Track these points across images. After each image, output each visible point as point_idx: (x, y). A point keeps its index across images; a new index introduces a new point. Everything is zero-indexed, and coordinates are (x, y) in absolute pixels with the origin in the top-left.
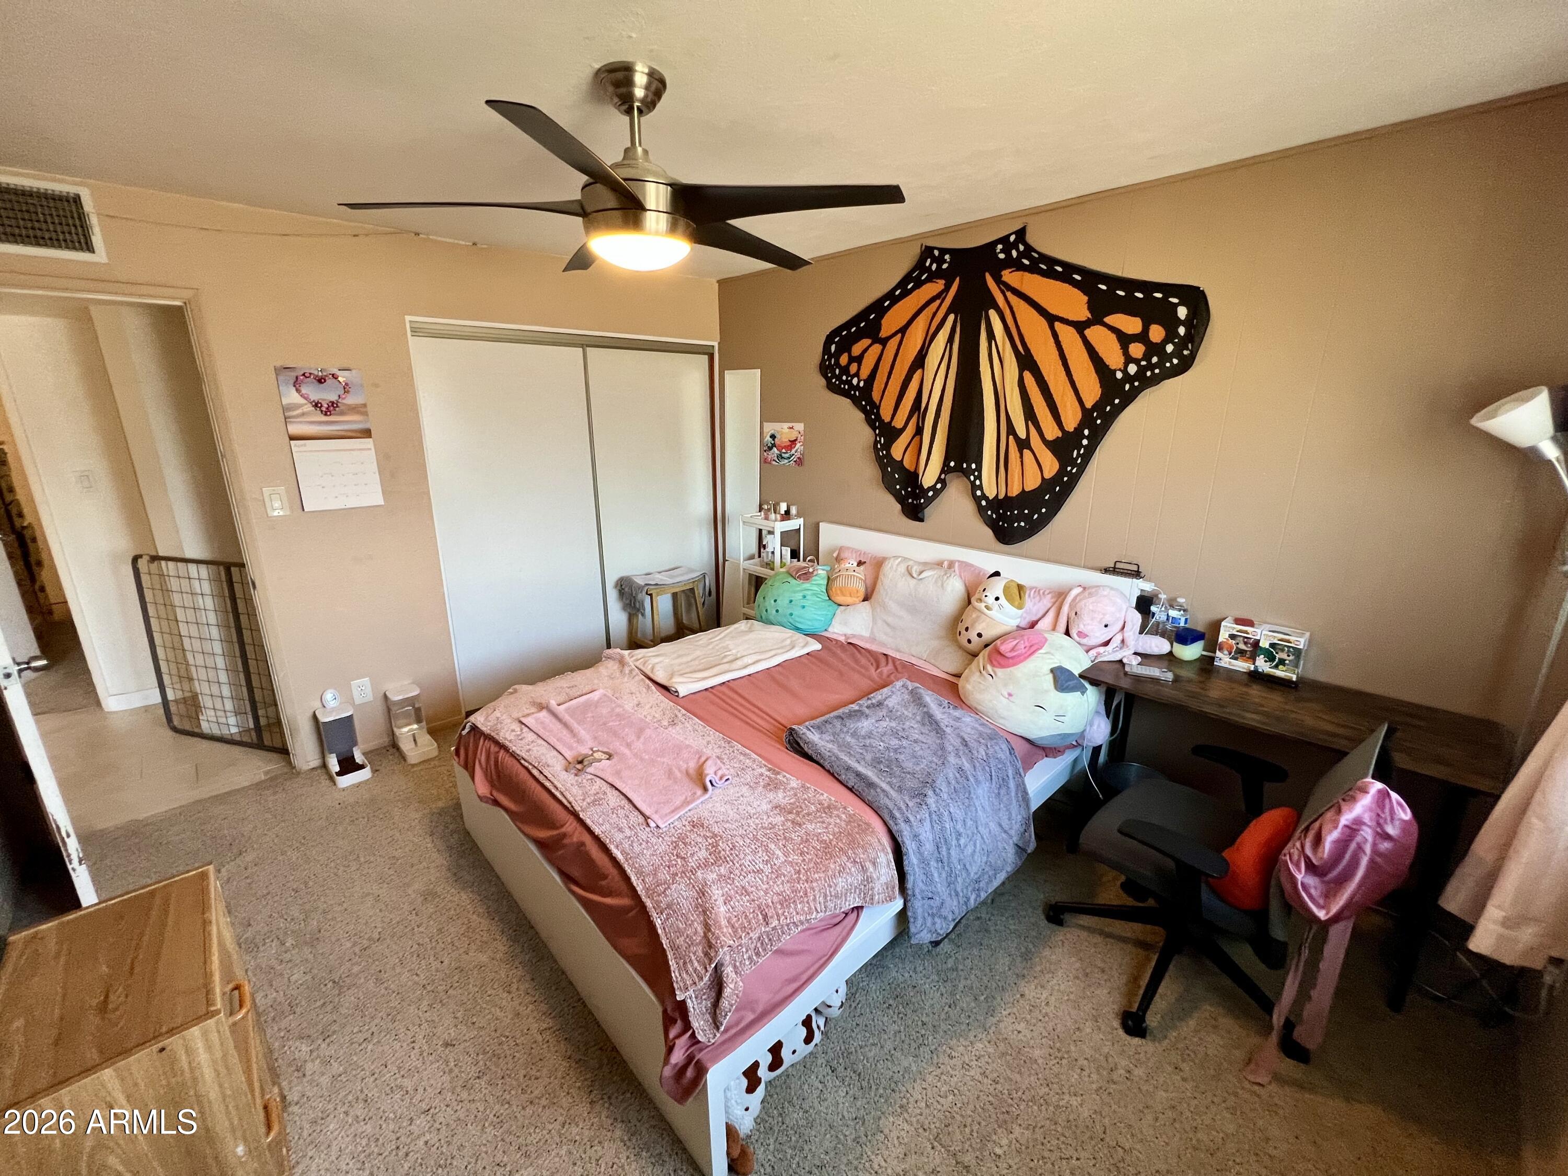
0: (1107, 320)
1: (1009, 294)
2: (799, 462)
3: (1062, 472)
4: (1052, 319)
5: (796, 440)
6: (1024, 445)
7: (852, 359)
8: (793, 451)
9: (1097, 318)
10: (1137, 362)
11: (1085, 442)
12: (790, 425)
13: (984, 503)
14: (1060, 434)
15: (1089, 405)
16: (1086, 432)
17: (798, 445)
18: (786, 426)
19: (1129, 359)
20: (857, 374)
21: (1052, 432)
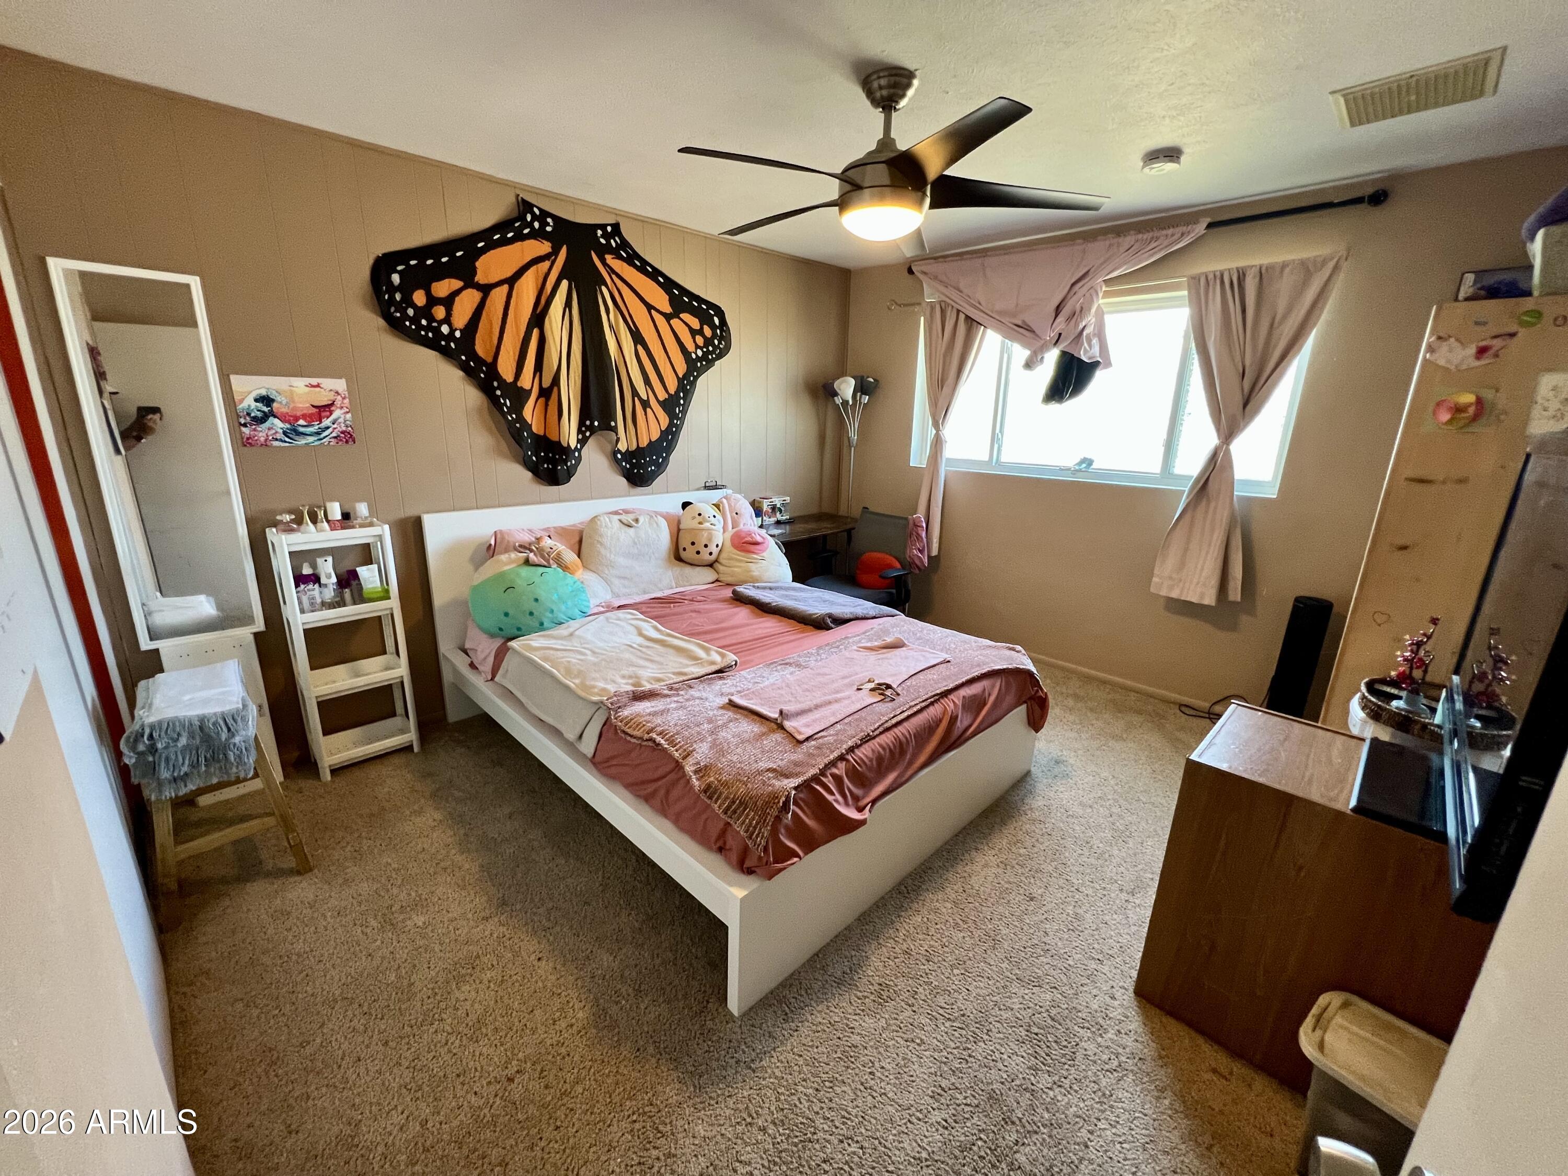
0: (681, 316)
1: (614, 276)
2: (347, 437)
3: (671, 424)
4: (649, 307)
5: (332, 404)
6: (645, 404)
7: (432, 301)
8: (326, 422)
9: (675, 314)
10: (701, 348)
11: (682, 402)
12: (314, 381)
13: (619, 456)
14: (667, 396)
15: (681, 376)
16: (682, 395)
17: (337, 413)
18: (299, 384)
19: (697, 347)
20: (447, 320)
21: (662, 396)
